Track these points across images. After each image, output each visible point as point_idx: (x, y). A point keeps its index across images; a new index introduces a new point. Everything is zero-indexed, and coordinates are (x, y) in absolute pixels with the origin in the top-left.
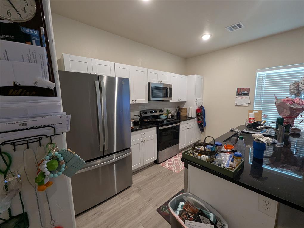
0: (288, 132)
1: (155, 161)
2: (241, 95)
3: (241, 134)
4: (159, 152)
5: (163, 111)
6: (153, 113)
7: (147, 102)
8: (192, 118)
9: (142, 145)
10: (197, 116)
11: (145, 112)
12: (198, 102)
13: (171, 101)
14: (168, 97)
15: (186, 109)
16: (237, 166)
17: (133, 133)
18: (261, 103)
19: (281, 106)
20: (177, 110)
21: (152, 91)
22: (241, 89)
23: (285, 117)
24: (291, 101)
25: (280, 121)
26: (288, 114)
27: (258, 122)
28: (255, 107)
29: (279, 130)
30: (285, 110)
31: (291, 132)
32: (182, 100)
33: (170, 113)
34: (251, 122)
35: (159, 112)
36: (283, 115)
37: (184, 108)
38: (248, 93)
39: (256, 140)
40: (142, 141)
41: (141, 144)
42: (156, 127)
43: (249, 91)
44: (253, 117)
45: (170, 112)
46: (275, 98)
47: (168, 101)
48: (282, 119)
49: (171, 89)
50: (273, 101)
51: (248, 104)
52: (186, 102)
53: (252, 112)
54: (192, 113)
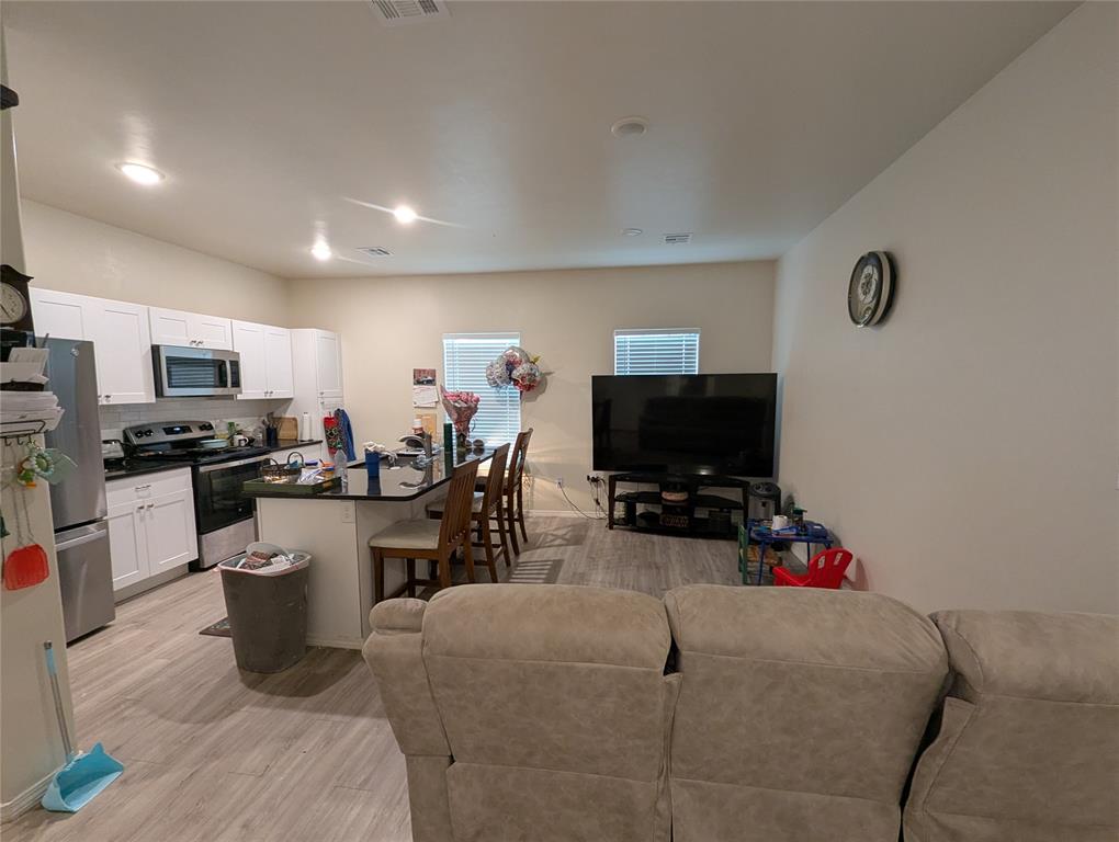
1: (190, 564)
2: (422, 383)
4: (204, 536)
5: (212, 428)
6: (177, 432)
7: (153, 399)
8: (312, 443)
9: (142, 519)
10: (328, 438)
11: (142, 431)
12: (326, 401)
13: (239, 397)
14: (225, 386)
15: (295, 419)
17: (109, 485)
20: (264, 422)
21: (169, 372)
22: (420, 371)
24: (457, 396)
26: (455, 417)
32: (279, 393)
33: (239, 433)
35: (198, 430)
37: (287, 415)
38: (434, 380)
40: (142, 508)
41: (137, 516)
42: (190, 469)
43: (435, 376)
44: (420, 426)
45: (239, 428)
47: (231, 397)
49: (235, 365)
51: (435, 402)
52: (291, 399)
54: (312, 428)
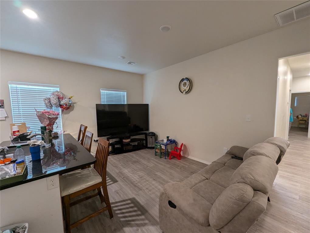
0: (51, 136)
3: (7, 150)
16: (22, 171)
18: (21, 116)
19: (41, 117)
23: (46, 125)
24: (48, 112)
25: (43, 129)
26: (47, 122)
27: (24, 133)
28: (14, 120)
29: (45, 135)
30: (45, 120)
31: (53, 136)
34: (16, 135)
36: (45, 124)
38: (2, 105)
39: (32, 145)
43: (3, 103)
44: (18, 130)
46: (35, 110)
48: (45, 127)
50: (34, 113)
51: (5, 117)
53: (14, 125)
